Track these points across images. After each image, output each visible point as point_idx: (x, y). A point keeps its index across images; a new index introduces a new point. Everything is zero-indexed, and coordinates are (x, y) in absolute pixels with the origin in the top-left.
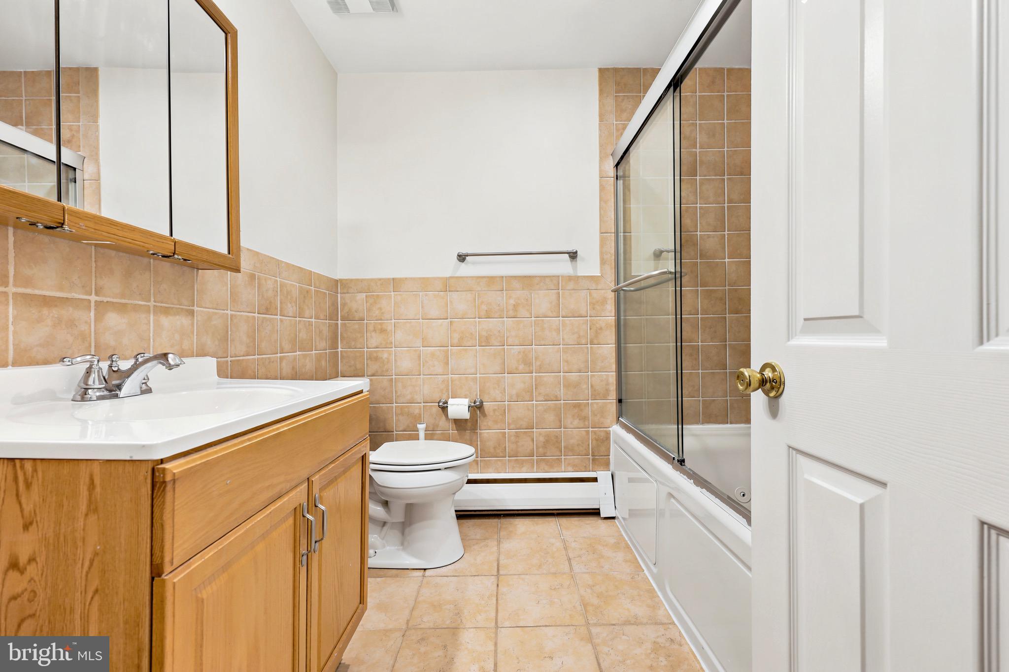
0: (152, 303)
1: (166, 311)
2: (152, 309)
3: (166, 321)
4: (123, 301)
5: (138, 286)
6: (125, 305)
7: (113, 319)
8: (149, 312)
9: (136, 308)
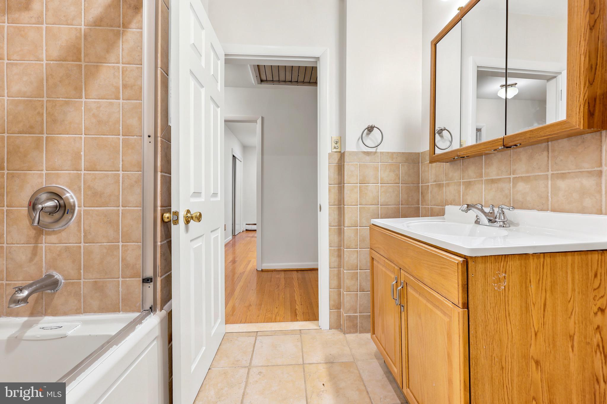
0: (550, 173)
1: (563, 176)
2: (550, 177)
3: (562, 184)
4: (528, 175)
5: (537, 164)
6: (529, 177)
7: (522, 186)
8: (548, 179)
9: (536, 178)
